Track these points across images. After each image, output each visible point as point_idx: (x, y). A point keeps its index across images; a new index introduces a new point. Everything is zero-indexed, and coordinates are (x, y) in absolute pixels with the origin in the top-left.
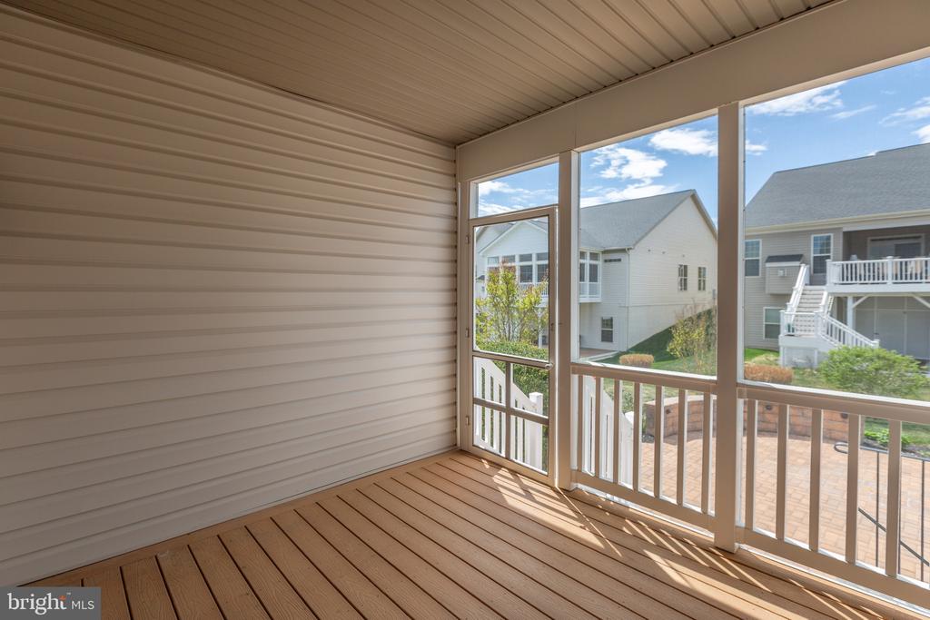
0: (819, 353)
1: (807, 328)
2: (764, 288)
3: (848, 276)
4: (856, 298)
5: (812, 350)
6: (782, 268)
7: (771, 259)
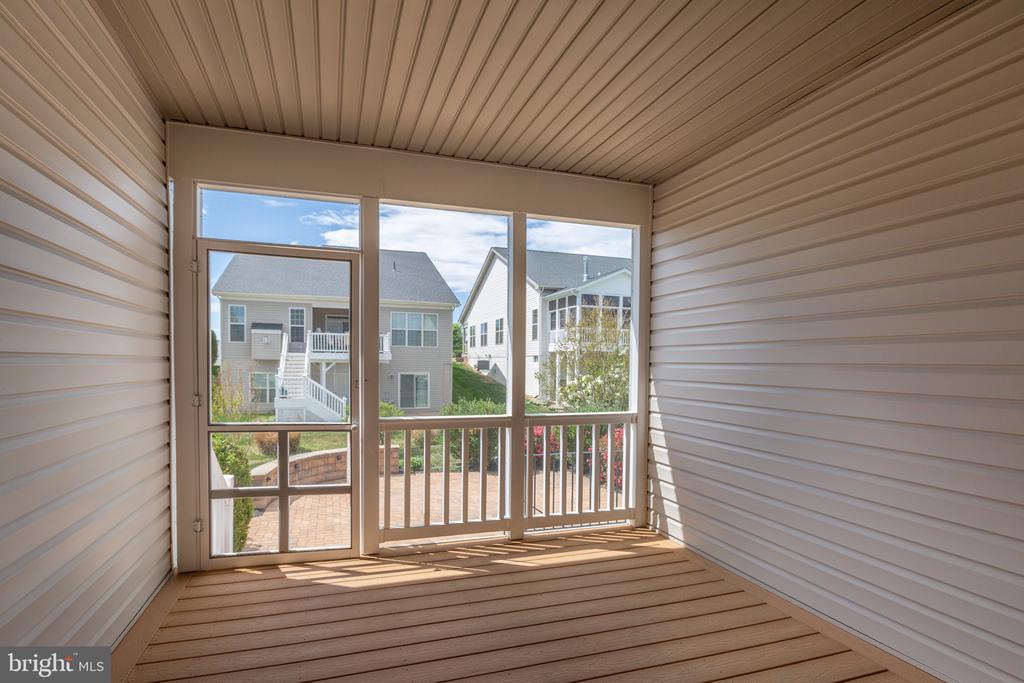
0: (307, 411)
1: (294, 391)
2: (251, 355)
3: (319, 345)
4: (328, 364)
5: (301, 409)
6: (266, 335)
7: (255, 326)
